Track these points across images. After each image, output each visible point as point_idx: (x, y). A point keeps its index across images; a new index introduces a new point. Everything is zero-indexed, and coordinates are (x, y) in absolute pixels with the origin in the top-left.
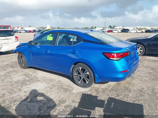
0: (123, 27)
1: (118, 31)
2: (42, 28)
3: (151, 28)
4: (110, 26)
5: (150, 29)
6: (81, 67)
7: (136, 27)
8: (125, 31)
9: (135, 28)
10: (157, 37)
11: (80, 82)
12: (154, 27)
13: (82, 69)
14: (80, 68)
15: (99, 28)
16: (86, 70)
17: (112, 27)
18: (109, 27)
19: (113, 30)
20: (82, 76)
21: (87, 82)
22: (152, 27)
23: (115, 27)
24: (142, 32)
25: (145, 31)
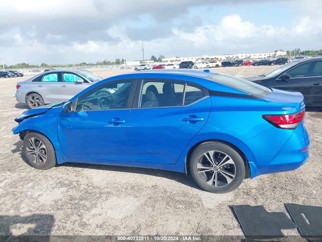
0: (177, 57)
1: (173, 66)
2: (5, 68)
3: (227, 58)
4: (153, 57)
5: (225, 59)
6: (212, 150)
7: (201, 57)
8: (186, 65)
9: (199, 59)
10: (285, 76)
11: (210, 183)
12: (231, 56)
13: (216, 155)
14: (212, 153)
15: (132, 63)
16: (227, 156)
17: (157, 59)
18: (151, 60)
19: (164, 65)
20: (216, 168)
21: (229, 181)
22: (227, 56)
23: (163, 60)
24: (217, 66)
25: (222, 63)
